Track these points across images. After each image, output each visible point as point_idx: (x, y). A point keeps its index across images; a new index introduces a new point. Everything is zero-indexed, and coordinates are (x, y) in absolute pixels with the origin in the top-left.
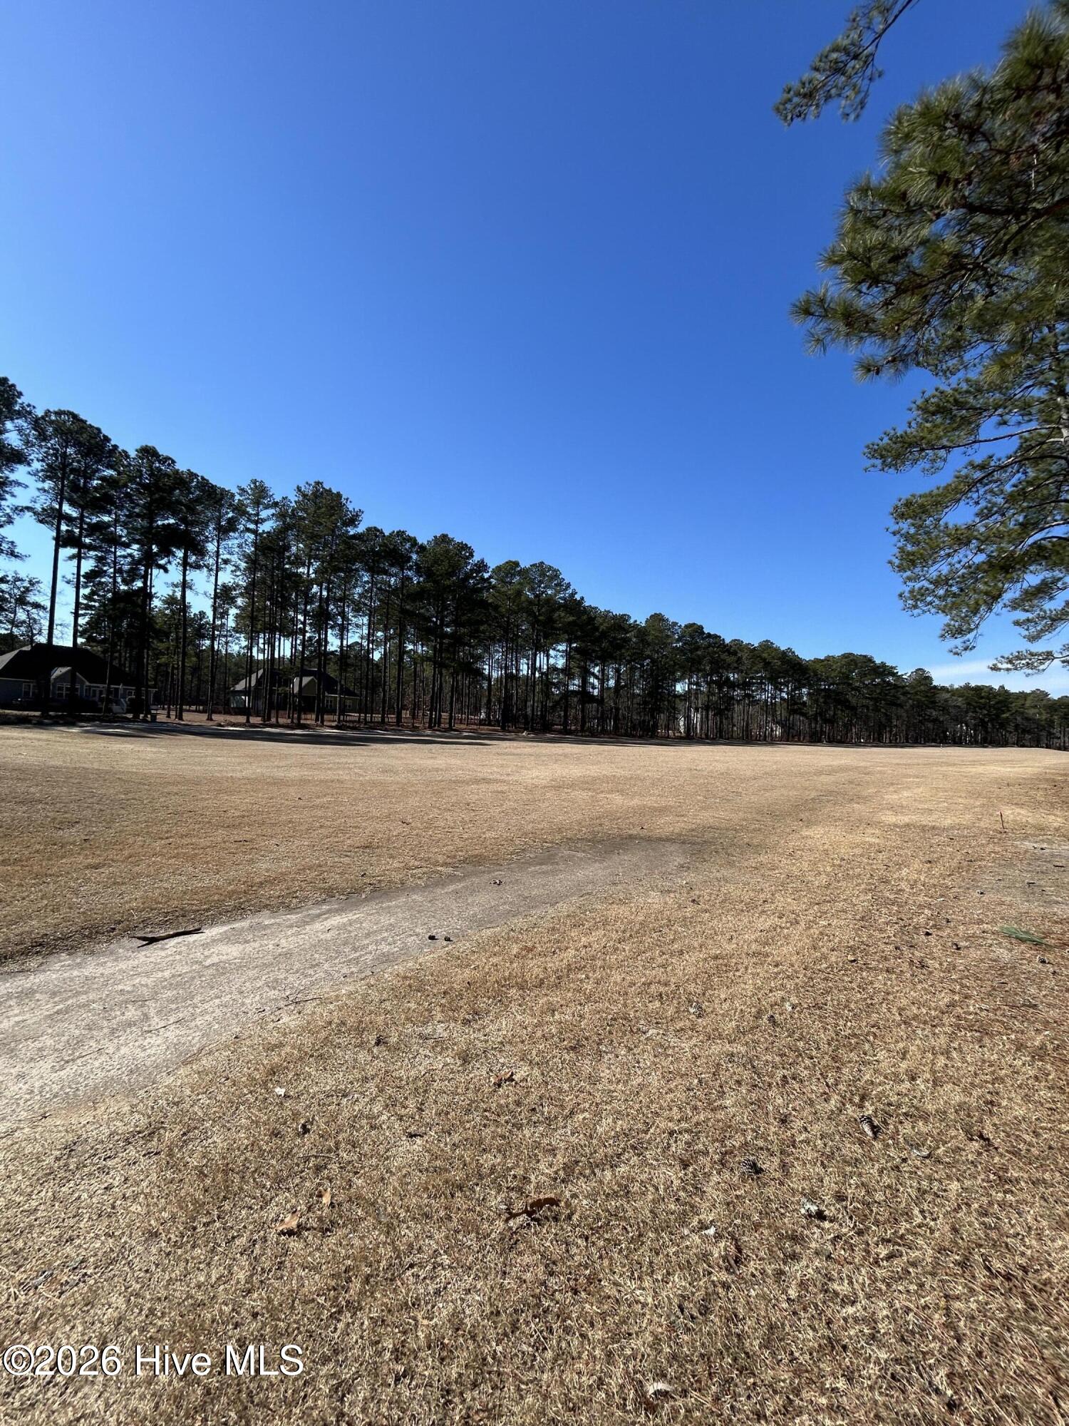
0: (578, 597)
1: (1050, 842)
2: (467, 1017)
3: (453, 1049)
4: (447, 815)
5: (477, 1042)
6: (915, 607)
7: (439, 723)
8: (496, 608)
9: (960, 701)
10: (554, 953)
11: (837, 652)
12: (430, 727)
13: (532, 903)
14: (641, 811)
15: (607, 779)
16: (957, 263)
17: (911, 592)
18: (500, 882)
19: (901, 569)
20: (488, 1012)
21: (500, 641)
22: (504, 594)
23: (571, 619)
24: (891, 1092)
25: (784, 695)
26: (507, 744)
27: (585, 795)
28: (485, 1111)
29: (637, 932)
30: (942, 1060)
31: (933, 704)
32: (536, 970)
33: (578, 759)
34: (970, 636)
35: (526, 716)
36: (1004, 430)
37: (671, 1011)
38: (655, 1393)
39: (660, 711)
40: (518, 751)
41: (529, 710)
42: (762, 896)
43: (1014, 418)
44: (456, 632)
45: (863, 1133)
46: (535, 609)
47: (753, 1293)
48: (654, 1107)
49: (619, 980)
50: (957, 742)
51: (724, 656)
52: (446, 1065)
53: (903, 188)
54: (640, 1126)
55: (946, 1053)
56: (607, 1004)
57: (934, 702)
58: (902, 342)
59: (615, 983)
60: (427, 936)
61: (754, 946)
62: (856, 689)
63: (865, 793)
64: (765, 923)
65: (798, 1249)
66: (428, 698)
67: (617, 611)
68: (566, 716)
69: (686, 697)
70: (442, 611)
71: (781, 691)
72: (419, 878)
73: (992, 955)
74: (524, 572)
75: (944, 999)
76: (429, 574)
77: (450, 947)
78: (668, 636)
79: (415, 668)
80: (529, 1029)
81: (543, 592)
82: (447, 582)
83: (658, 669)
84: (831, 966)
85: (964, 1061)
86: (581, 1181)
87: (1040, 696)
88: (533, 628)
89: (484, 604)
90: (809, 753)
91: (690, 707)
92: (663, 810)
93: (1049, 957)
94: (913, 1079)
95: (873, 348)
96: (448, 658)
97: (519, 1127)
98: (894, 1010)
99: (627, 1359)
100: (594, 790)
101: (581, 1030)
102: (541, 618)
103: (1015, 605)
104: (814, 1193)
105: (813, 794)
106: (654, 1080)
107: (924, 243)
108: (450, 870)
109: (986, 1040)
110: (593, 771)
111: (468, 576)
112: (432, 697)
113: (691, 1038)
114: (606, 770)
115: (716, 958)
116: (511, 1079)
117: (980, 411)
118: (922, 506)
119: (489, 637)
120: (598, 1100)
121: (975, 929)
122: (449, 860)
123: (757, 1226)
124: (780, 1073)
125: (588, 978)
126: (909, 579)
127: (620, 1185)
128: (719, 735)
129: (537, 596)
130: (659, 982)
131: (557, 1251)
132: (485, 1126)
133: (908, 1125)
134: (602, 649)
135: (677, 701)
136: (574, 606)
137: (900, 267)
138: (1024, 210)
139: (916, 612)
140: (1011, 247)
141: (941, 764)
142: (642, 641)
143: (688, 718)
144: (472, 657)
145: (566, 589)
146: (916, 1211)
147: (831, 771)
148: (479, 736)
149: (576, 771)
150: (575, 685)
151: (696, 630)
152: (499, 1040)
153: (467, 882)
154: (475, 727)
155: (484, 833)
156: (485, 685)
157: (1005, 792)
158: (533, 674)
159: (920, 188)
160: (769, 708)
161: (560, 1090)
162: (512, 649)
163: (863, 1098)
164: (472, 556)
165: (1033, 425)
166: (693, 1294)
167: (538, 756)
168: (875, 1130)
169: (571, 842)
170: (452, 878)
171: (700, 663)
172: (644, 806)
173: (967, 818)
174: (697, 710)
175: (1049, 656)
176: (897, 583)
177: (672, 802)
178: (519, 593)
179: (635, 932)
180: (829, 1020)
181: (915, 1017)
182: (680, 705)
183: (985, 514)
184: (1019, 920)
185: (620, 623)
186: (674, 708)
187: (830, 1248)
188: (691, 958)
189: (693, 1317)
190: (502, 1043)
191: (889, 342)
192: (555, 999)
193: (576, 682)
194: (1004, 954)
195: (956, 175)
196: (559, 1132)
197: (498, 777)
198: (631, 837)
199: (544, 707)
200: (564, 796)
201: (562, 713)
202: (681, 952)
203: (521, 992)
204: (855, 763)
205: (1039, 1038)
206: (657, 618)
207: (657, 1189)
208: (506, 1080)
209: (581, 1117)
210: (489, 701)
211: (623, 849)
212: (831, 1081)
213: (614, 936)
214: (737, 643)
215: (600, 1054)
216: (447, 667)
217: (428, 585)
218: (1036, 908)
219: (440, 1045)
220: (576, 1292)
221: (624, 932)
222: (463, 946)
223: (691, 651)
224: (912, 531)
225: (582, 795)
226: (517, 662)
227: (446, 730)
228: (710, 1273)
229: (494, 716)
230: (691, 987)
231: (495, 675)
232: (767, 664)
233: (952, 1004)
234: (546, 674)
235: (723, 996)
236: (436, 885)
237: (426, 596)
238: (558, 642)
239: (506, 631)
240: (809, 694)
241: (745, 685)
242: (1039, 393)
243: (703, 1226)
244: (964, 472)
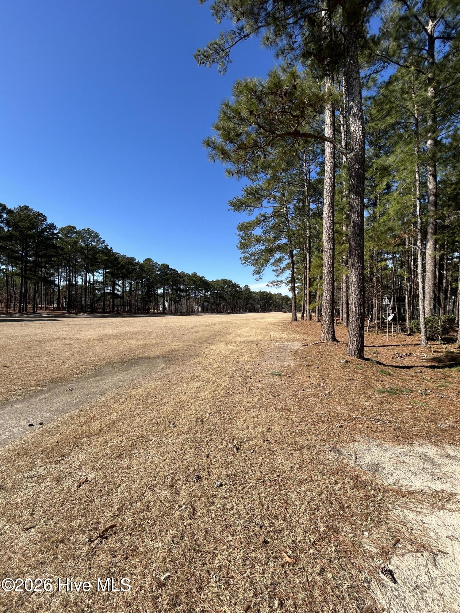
0: (109, 247)
1: (283, 342)
2: (58, 459)
3: (50, 478)
4: (36, 359)
5: (65, 470)
6: (245, 263)
7: (26, 310)
8: (62, 249)
9: (258, 297)
10: (105, 416)
11: (220, 279)
12: (20, 312)
13: (90, 396)
14: (145, 346)
15: (127, 333)
16: (256, 144)
17: (244, 257)
18: (72, 389)
19: (241, 249)
20: (70, 454)
21: (65, 266)
22: (67, 242)
23: (106, 258)
24: (241, 434)
25: (201, 295)
26: (71, 319)
27: (116, 341)
28: (73, 500)
29: (146, 399)
30: (256, 419)
31: (250, 298)
32: (96, 427)
33: (112, 325)
34: (261, 274)
35: (82, 305)
36: (269, 205)
37: (162, 428)
38: (165, 579)
39: (151, 302)
40: (78, 323)
41: (83, 302)
42: (196, 374)
43: (272, 201)
44: (36, 260)
45: (234, 451)
46: (86, 251)
47: (200, 522)
48: (158, 469)
49: (138, 421)
50: (258, 311)
51: (178, 278)
52: (46, 487)
53: (239, 110)
54: (152, 479)
55: (257, 417)
56: (133, 433)
57: (251, 297)
58: (240, 166)
59: (137, 423)
60: (27, 425)
61: (194, 395)
62: (227, 292)
63: (230, 331)
64: (197, 385)
65: (214, 499)
66: (17, 296)
67: (130, 256)
68: (104, 305)
69: (162, 295)
70: (26, 248)
71: (200, 293)
72: (19, 395)
73: (269, 382)
74: (78, 233)
75: (256, 399)
76: (16, 227)
77: (44, 427)
78: (154, 269)
79: (7, 279)
80: (95, 455)
81: (90, 244)
82: (29, 233)
83: (150, 283)
84: (221, 396)
85: (262, 418)
86: (127, 512)
87: (280, 295)
88: (85, 261)
89: (54, 246)
90: (210, 317)
91: (164, 300)
92: (154, 345)
93: (283, 379)
94: (248, 428)
95: (230, 166)
96: (31, 274)
97: (93, 501)
98: (242, 407)
99: (152, 572)
100: (121, 339)
101: (122, 447)
102: (89, 256)
103: (273, 264)
104: (219, 478)
105: (213, 333)
106: (157, 458)
107: (246, 133)
108: (40, 388)
109: (268, 409)
110: (120, 330)
111: (43, 231)
112: (21, 296)
113: (171, 437)
114: (127, 329)
115: (180, 402)
116: (86, 481)
117: (263, 196)
118: (246, 227)
119: (58, 264)
120: (132, 475)
121: (264, 374)
122: (39, 383)
123: (200, 498)
124: (205, 440)
125: (123, 424)
126: (243, 252)
127: (144, 506)
128: (177, 311)
129: (86, 245)
130: (157, 418)
131: (115, 546)
132: (73, 508)
133: (247, 444)
134: (122, 273)
135: (159, 297)
136: (107, 252)
137: (239, 139)
138: (274, 133)
139: (245, 265)
140: (271, 144)
141: (253, 319)
142: (142, 270)
143: (163, 304)
144: (47, 274)
145: (102, 243)
146: (250, 471)
147: (219, 324)
148: (52, 317)
149: (110, 331)
150: (108, 290)
151: (166, 267)
152: (78, 464)
153: (53, 392)
154: (50, 311)
155: (60, 366)
156: (56, 289)
157: (271, 327)
158: (85, 284)
159: (245, 113)
160: (196, 300)
161: (113, 477)
162: (72, 271)
163: (233, 440)
164: (46, 220)
165: (277, 205)
166: (177, 534)
167: (90, 325)
168: (237, 449)
169: (111, 364)
170: (41, 392)
171: (168, 281)
172: (146, 344)
173: (261, 337)
174: (167, 301)
175: (282, 282)
176: (239, 254)
177: (158, 341)
178: (76, 243)
179: (144, 399)
180: (222, 416)
181: (248, 407)
182: (160, 299)
183: (265, 232)
184: (275, 369)
185: (131, 261)
186: (157, 300)
187: (225, 494)
188: (169, 405)
189: (178, 542)
190: (80, 466)
191: (236, 165)
192: (107, 437)
193: (109, 288)
194: (272, 380)
195: (255, 113)
196: (114, 495)
197: (67, 336)
198: (140, 358)
199: (92, 301)
200: (105, 343)
201: (102, 303)
202: (165, 403)
203: (89, 439)
204: (227, 320)
205: (281, 404)
206: (148, 260)
207: (161, 501)
208: (83, 482)
209: (124, 485)
210: (59, 298)
211: (137, 364)
212: (223, 437)
213: (135, 403)
214: (183, 273)
215: (132, 455)
216: (31, 279)
217: (16, 233)
218: (280, 364)
219: (41, 478)
220: (127, 558)
221: (139, 400)
222: (51, 425)
223: (164, 276)
224: (244, 235)
225: (114, 342)
226: (75, 277)
227: (31, 314)
228: (183, 523)
229: (62, 306)
230: (170, 417)
231: (62, 284)
232: (195, 282)
233: (258, 400)
234: (93, 284)
235: (183, 417)
236: (31, 397)
237: (14, 238)
238: (99, 269)
239: (69, 261)
240: (210, 294)
241: (187, 291)
242: (278, 194)
243: (180, 507)
244: (258, 217)
